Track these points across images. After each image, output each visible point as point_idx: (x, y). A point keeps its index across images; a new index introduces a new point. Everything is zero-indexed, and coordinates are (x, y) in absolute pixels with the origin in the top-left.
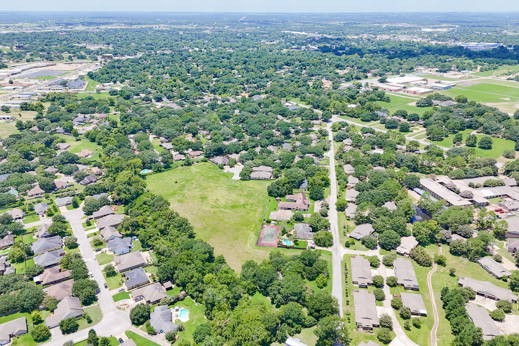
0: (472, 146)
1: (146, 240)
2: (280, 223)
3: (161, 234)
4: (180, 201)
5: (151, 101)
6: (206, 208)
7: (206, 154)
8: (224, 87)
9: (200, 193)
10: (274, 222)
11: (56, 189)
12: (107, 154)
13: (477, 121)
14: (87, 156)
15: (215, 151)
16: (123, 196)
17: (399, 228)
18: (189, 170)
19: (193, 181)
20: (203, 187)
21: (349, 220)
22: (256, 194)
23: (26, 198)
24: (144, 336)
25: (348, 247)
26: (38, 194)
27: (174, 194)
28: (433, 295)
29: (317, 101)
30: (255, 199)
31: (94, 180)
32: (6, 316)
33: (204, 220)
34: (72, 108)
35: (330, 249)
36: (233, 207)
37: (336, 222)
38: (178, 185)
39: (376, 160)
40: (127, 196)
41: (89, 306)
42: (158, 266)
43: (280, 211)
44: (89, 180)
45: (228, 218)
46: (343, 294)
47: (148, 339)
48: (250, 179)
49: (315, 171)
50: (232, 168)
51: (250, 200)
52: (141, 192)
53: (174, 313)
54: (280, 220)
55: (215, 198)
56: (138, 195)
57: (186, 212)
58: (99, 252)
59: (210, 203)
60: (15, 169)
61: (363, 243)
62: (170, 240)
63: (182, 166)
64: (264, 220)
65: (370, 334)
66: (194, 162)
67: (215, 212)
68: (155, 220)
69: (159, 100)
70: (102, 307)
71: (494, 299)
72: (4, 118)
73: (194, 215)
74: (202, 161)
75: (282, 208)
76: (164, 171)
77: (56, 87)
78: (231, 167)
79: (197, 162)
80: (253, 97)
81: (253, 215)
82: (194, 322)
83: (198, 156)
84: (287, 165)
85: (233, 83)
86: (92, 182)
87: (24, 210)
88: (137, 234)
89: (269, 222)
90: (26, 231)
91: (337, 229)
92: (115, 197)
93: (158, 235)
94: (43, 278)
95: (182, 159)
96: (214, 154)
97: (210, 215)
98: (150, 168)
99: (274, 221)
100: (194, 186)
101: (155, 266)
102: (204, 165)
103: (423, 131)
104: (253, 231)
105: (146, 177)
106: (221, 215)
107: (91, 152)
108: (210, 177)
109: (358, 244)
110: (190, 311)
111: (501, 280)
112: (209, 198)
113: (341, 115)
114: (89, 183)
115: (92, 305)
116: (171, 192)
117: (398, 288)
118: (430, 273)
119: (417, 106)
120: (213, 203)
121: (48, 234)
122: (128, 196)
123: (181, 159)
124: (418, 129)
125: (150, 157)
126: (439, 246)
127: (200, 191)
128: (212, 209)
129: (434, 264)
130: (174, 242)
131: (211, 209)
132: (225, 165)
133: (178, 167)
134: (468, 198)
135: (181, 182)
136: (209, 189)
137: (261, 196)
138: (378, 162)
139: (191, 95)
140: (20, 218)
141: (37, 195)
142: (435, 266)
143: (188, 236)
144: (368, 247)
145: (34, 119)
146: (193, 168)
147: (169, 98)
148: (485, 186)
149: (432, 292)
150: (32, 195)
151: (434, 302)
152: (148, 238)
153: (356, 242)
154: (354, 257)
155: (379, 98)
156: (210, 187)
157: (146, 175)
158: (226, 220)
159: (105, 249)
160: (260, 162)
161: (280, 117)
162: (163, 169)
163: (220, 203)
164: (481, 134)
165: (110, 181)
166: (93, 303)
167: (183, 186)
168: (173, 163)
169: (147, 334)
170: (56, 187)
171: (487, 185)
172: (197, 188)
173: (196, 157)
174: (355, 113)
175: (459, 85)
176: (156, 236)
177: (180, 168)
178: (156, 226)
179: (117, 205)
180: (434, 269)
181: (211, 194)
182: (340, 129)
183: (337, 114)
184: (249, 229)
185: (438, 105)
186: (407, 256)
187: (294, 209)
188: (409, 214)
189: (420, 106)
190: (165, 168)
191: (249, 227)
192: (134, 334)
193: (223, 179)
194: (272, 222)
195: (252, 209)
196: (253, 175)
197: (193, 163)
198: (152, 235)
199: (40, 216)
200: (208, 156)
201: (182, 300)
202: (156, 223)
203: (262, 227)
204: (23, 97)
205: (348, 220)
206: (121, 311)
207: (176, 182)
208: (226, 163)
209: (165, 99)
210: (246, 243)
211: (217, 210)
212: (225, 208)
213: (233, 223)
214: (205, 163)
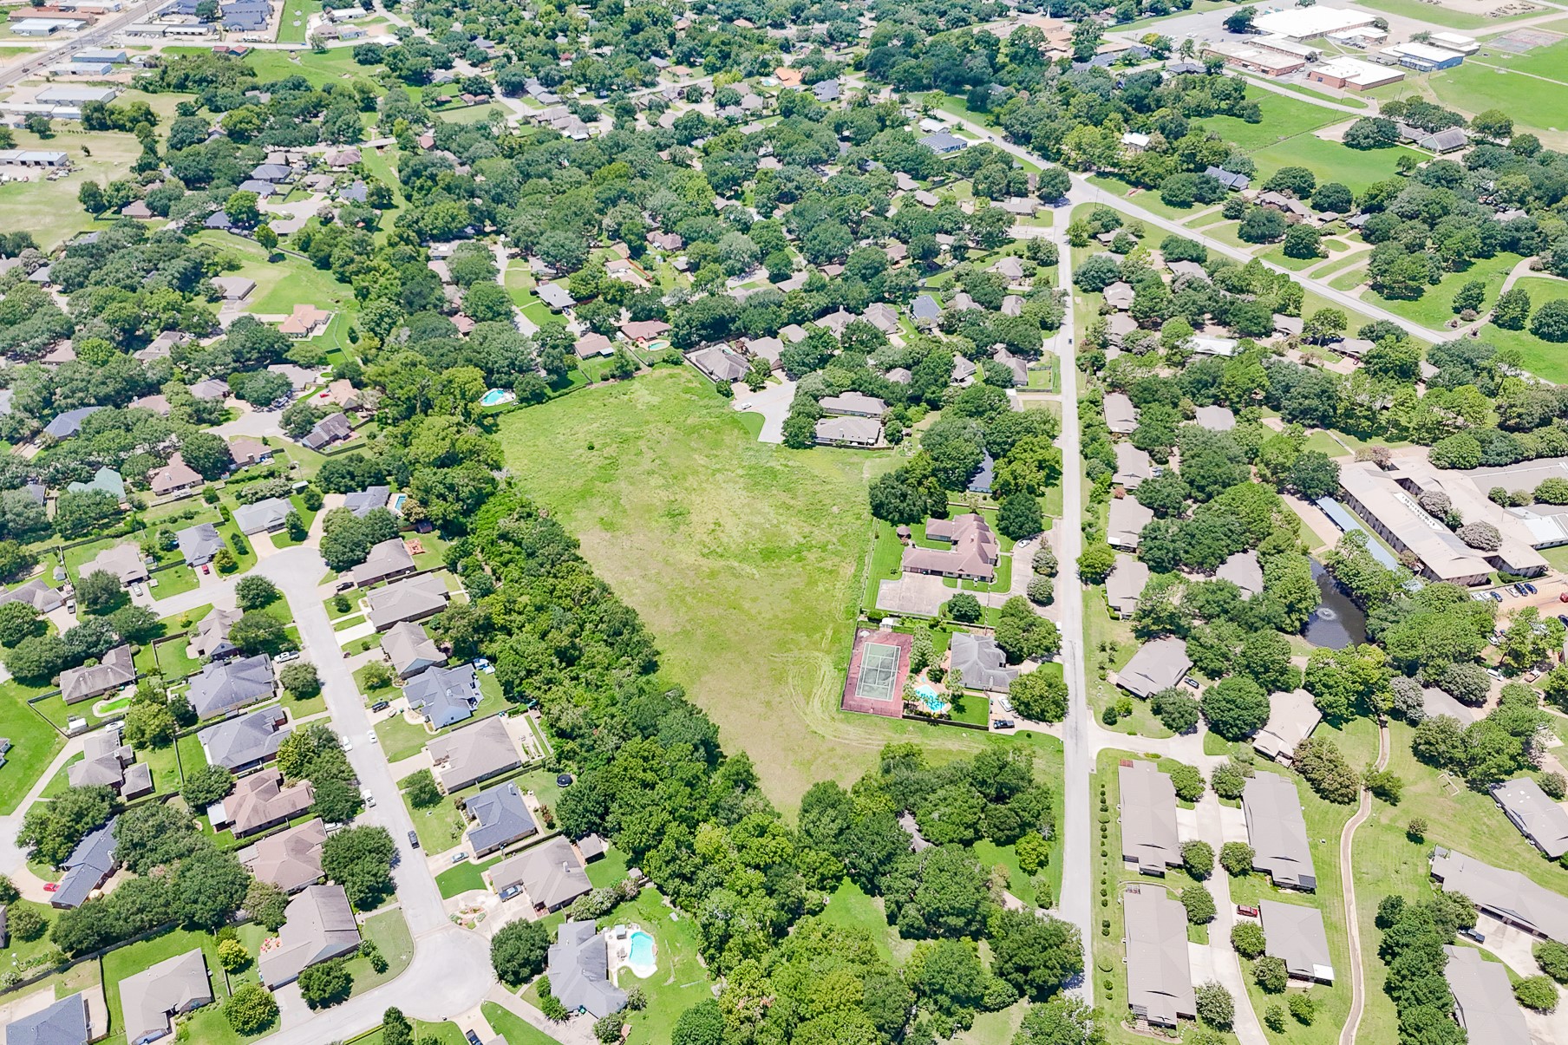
0: (1511, 328)
1: (517, 682)
2: (908, 623)
3: (561, 662)
4: (608, 525)
5: (491, 94)
6: (687, 556)
7: (676, 335)
8: (723, 43)
9: (663, 494)
10: (890, 620)
11: (233, 467)
12: (372, 330)
13: (1534, 228)
14: (312, 329)
15: (703, 326)
16: (437, 508)
17: (1267, 670)
18: (626, 397)
19: (642, 444)
20: (674, 472)
21: (1118, 619)
22: (835, 508)
23: (146, 497)
24: (534, 1023)
25: (1113, 723)
26: (183, 487)
27: (585, 494)
28: (1353, 907)
29: (1025, 120)
30: (830, 526)
31: (342, 432)
32: (148, 940)
33: (683, 601)
34: (243, 126)
35: (1057, 730)
36: (768, 554)
37: (1078, 626)
38: (596, 459)
39: (1205, 386)
40: (449, 507)
41: (374, 912)
42: (558, 771)
43: (908, 577)
44: (328, 432)
45: (754, 600)
46: (1094, 897)
47: (546, 1032)
48: (815, 444)
49: (1018, 433)
50: (758, 393)
51: (816, 531)
52: (489, 488)
53: (615, 946)
54: (913, 611)
55: (710, 518)
56: (480, 499)
57: (627, 568)
58: (384, 715)
59: (697, 538)
60: (103, 391)
61: (1157, 711)
62: (588, 684)
63: (605, 378)
64: (862, 612)
65: (1168, 1040)
66: (642, 365)
67: (713, 574)
68: (540, 609)
69: (515, 89)
70: (409, 915)
71: (1530, 931)
72: (37, 163)
73: (650, 580)
74: (664, 361)
75: (914, 570)
76: (550, 398)
77: (182, 24)
78: (754, 391)
79: (651, 365)
80: (817, 87)
81: (827, 591)
82: (672, 980)
83: (652, 339)
84: (928, 395)
85: (749, 20)
86: (336, 438)
87: (149, 551)
88: (489, 652)
89: (875, 619)
90: (164, 626)
91: (1080, 653)
92: (414, 511)
93: (552, 666)
94: (235, 813)
95: (603, 351)
96: (700, 336)
97: (698, 582)
98: (508, 386)
99: (891, 615)
100: (646, 464)
101: (549, 770)
102: (671, 376)
103: (1359, 255)
104: (828, 652)
105: (499, 421)
106: (733, 584)
107: (321, 315)
108: (692, 430)
109: (1142, 710)
110: (659, 941)
111: (1557, 863)
112: (694, 518)
113: (1100, 174)
114: (328, 443)
115: (381, 910)
116: (578, 484)
117: (1253, 879)
118: (1349, 829)
119: (1347, 144)
120: (705, 537)
121: (230, 645)
122: (452, 509)
123: (598, 353)
124: (1345, 247)
125: (505, 354)
126: (1383, 724)
127: (666, 487)
128: (703, 561)
129: (1363, 793)
130: (598, 687)
131: (700, 558)
132: (735, 380)
133: (591, 382)
134: (1483, 549)
135: (605, 445)
136: (691, 481)
137: (849, 518)
138: (1213, 391)
139: (617, 76)
140: (140, 580)
141: (178, 488)
142: (1366, 799)
143: (639, 669)
144: (1170, 727)
145: (133, 169)
146: (638, 389)
147: (548, 82)
148: (1538, 500)
149: (1350, 896)
150: (166, 492)
151: (1355, 932)
152: (523, 673)
153: (1136, 705)
154: (1130, 765)
155: (1224, 105)
156: (695, 473)
157: (499, 413)
158: (746, 605)
159: (400, 704)
160: (844, 376)
161: (904, 180)
162: (548, 391)
163: (725, 540)
164: (1545, 275)
165: (391, 440)
166: (382, 901)
167: (614, 462)
168: (574, 367)
169: (541, 1015)
170: (232, 461)
171: (1546, 496)
172: (654, 472)
173: (645, 345)
174: (1144, 174)
175: (1490, 46)
176: (547, 673)
177: (599, 385)
178: (543, 636)
179: (418, 531)
180: (1362, 814)
181: (699, 500)
182: (1094, 236)
183: (1085, 170)
184: (815, 643)
185: (1415, 141)
186: (1287, 762)
187: (953, 572)
188: (1300, 611)
189: (1358, 146)
190: (554, 386)
191: (817, 636)
192: (507, 1013)
193: (731, 437)
194: (887, 621)
195: (822, 565)
196: (824, 429)
197: (638, 369)
198: (534, 666)
199: (199, 570)
200: (684, 343)
201: (633, 898)
202: (543, 621)
203: (857, 640)
204: (86, 73)
205: (1112, 618)
206: (464, 932)
207: (591, 448)
208: (741, 376)
209: (533, 86)
210: (808, 696)
211: (718, 564)
212: (744, 557)
213: (768, 616)
214: (677, 370)
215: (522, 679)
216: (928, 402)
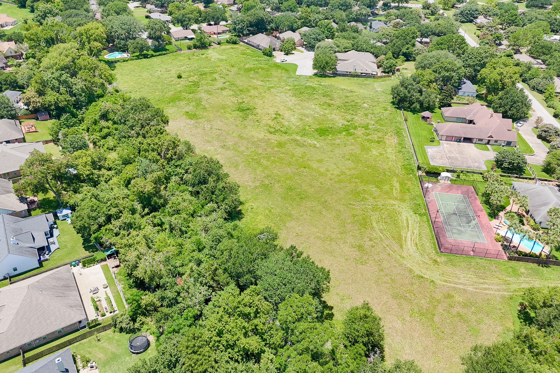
1: (95, 227)
2: (462, 176)
3: (144, 208)
4: (191, 116)
6: (259, 134)
7: (234, 30)
9: (234, 99)
10: (449, 175)
12: (38, 21)
14: (2, 26)
15: (251, 25)
16: (51, 97)
18: (203, 56)
19: (216, 76)
20: (241, 88)
22: (365, 105)
27: (175, 99)
30: (366, 115)
33: (259, 163)
36: (323, 132)
38: (183, 82)
40: (61, 98)
42: (132, 332)
43: (446, 145)
45: (320, 161)
48: (335, 74)
49: (486, 57)
50: (290, 55)
51: (356, 118)
52: (99, 91)
54: (464, 168)
55: (272, 111)
56: (92, 98)
57: (209, 142)
59: (264, 122)
62: (172, 229)
63: (189, 48)
64: (419, 168)
66: (213, 44)
67: (280, 145)
68: (127, 162)
73: (228, 149)
74: (228, 42)
75: (449, 138)
76: (153, 56)
78: (287, 54)
79: (219, 44)
81: (381, 154)
83: (219, 33)
84: (404, 50)
88: (72, 202)
89: (434, 174)
92: (32, 100)
93: (133, 211)
95: (189, 37)
96: (250, 30)
97: (269, 150)
98: (124, 49)
99: (448, 171)
100: (219, 84)
102: (233, 48)
104: (403, 200)
105: (116, 65)
106: (299, 151)
108: (250, 70)
112: (258, 111)
116: (169, 94)
120: (270, 122)
122: (64, 98)
123: (186, 38)
125: (123, 27)
127: (236, 95)
128: (272, 136)
130: (182, 232)
131: (268, 135)
132: (274, 50)
133: (181, 50)
135: (189, 76)
136: (253, 92)
137: (379, 110)
143: (225, 215)
146: (212, 53)
152: (102, 220)
156: (255, 88)
157: (116, 62)
158: (315, 165)
160: (347, 43)
162: (151, 52)
163: (286, 123)
167: (196, 84)
168: (170, 43)
172: (225, 88)
173: (215, 36)
176: (126, 217)
177: (186, 51)
178: (128, 183)
179: (37, 119)
181: (261, 102)
184: (387, 193)
187: (481, 140)
190: (157, 49)
191: (386, 187)
193: (276, 73)
194: (444, 174)
195: (369, 137)
196: (341, 67)
197: (210, 45)
198: (113, 211)
200: (239, 34)
202: (129, 171)
203: (425, 191)
208: (277, 47)
210: (399, 240)
211: (285, 138)
212: (304, 133)
213: (336, 172)
214: (235, 46)
215: (100, 226)
216: (404, 54)
